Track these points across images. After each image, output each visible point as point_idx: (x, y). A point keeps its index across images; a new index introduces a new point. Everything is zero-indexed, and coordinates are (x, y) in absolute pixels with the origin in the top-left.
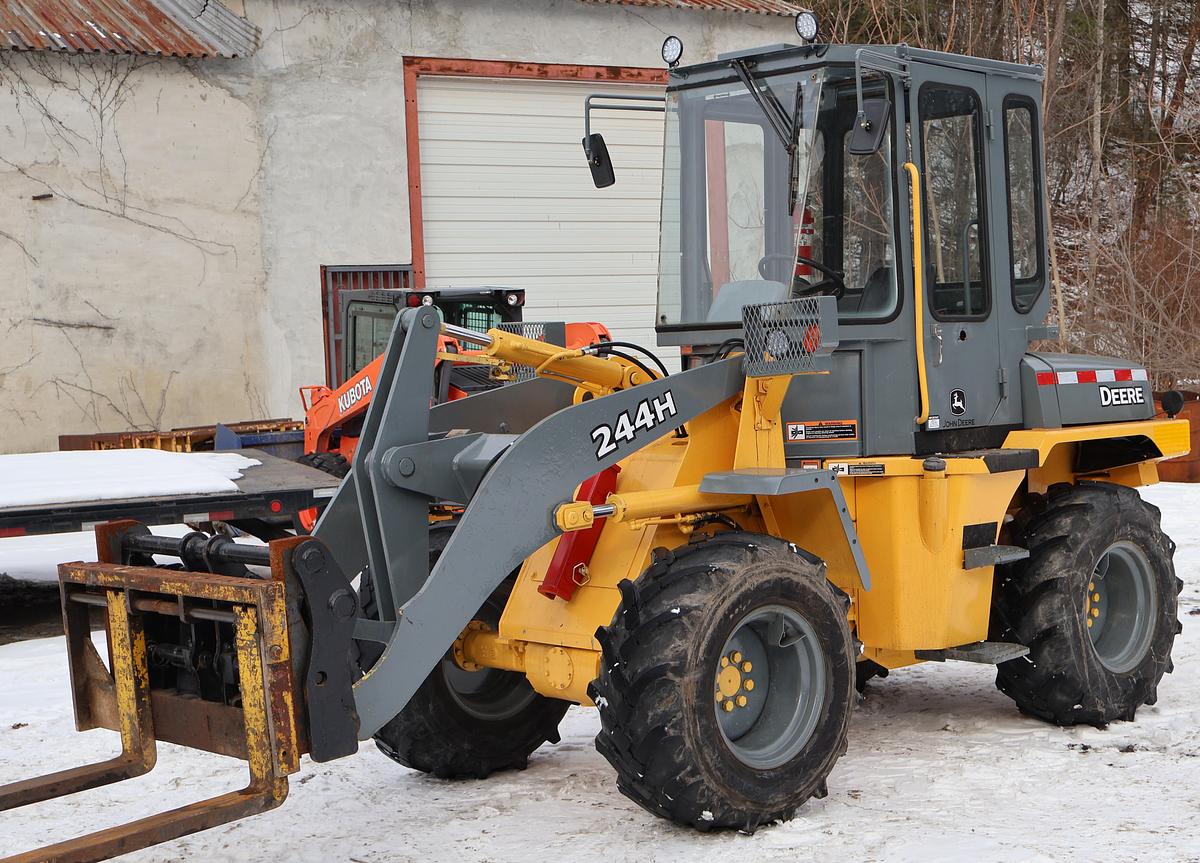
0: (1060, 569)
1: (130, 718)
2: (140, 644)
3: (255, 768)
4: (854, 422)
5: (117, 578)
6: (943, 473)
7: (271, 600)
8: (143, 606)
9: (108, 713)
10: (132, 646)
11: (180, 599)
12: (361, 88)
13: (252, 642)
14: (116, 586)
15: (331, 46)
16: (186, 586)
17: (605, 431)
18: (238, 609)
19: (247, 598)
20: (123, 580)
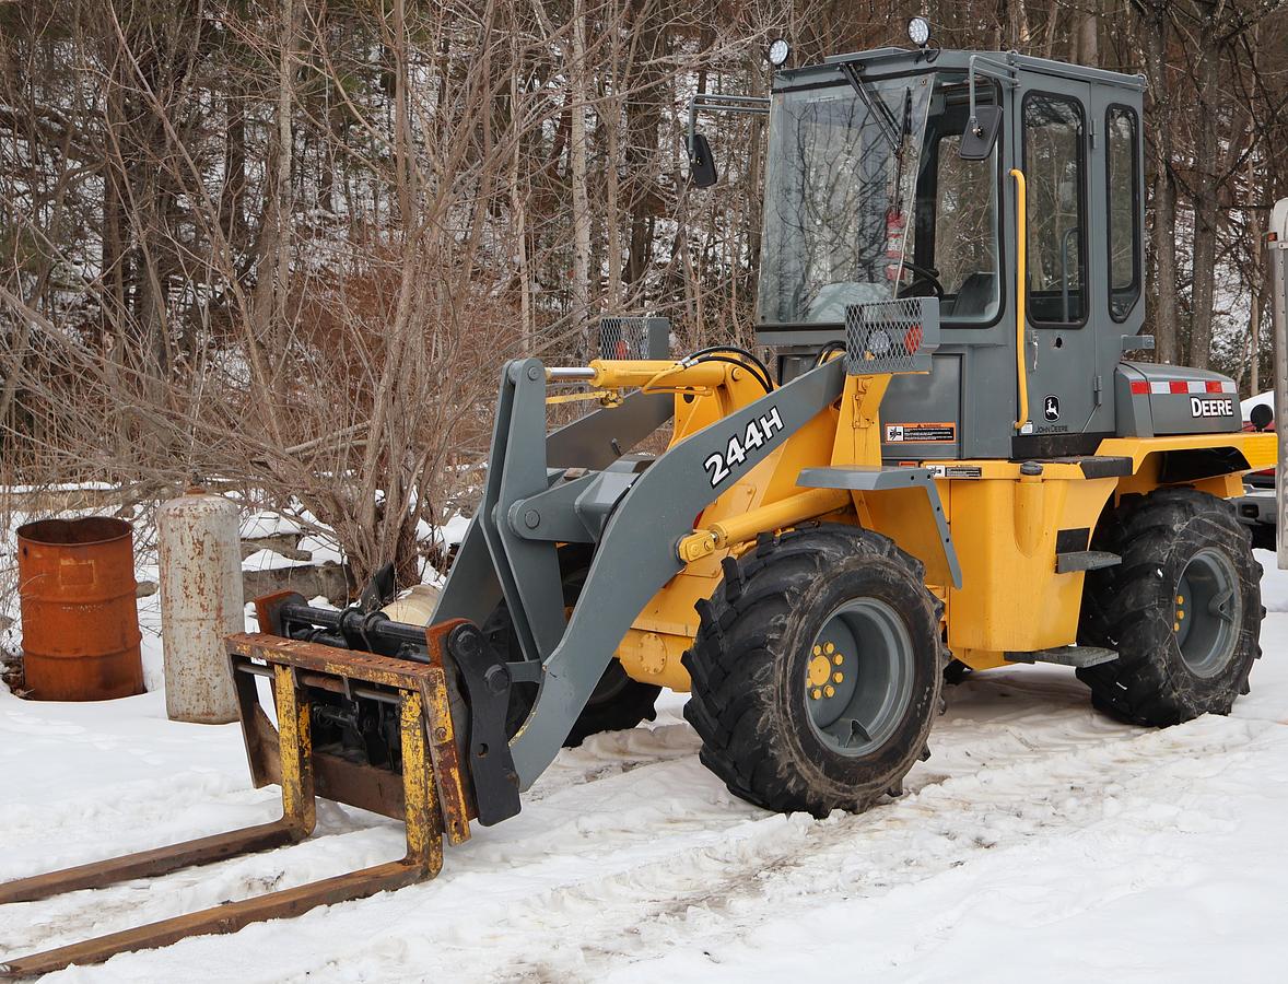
2: (305, 716)
3: (412, 840)
5: (282, 656)
6: (1040, 477)
7: (432, 687)
8: (308, 681)
10: (298, 717)
11: (345, 680)
13: (417, 724)
14: (282, 662)
16: (350, 669)
17: (717, 459)
18: (403, 693)
19: (411, 684)
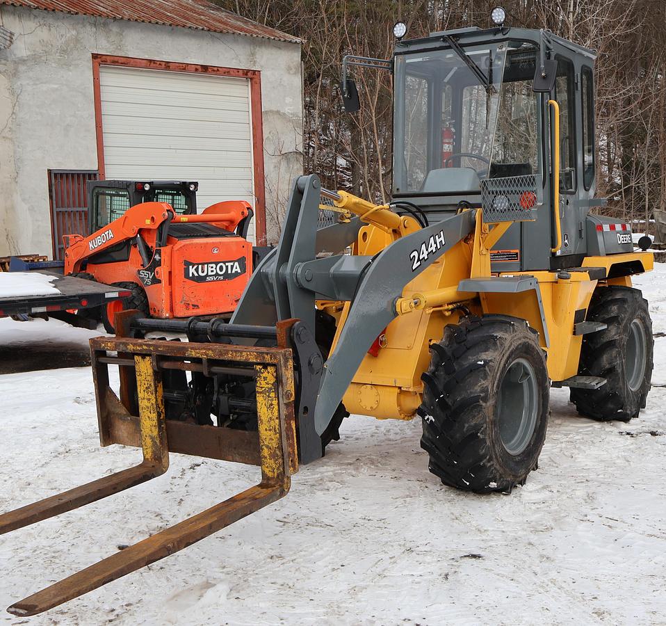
0: (615, 335)
1: (152, 438)
2: (160, 390)
3: (267, 471)
4: (518, 251)
5: (145, 347)
6: (569, 280)
7: (286, 361)
8: (166, 365)
9: (125, 435)
10: (156, 391)
11: (204, 362)
12: (69, 70)
13: (271, 389)
14: (144, 353)
15: (52, 45)
16: (210, 352)
17: (415, 254)
18: (258, 367)
19: (268, 359)
20: (151, 348)
